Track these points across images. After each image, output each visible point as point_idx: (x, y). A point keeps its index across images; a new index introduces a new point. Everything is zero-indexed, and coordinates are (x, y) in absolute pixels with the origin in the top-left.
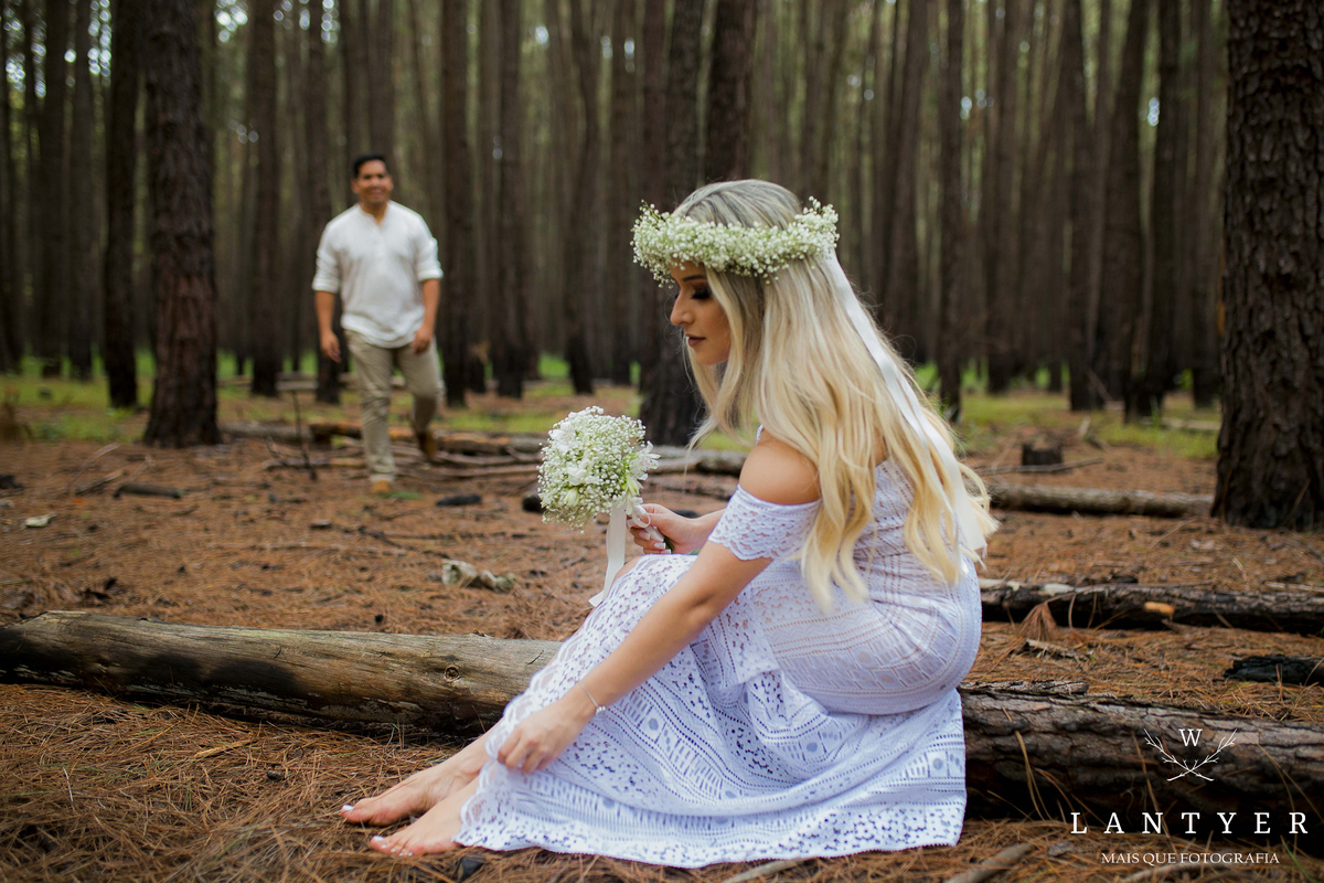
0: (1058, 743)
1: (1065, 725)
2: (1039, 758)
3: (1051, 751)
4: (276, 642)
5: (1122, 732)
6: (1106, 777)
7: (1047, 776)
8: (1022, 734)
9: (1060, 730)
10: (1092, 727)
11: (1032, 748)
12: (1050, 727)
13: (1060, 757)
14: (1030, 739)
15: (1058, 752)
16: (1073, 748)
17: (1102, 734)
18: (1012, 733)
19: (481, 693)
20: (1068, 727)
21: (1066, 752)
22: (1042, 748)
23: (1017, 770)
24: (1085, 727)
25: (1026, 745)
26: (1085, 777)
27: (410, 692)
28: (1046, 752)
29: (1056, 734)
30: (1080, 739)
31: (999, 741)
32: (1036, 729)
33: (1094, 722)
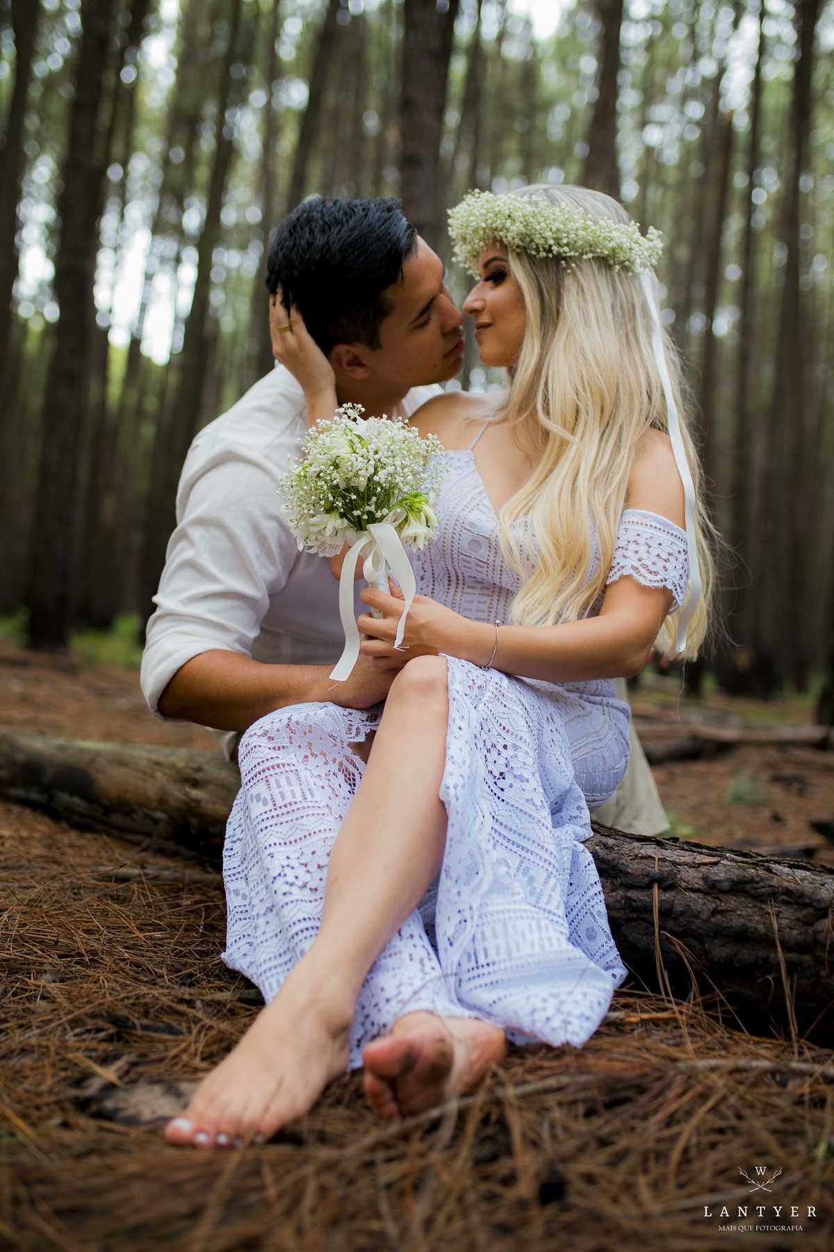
0: (700, 903)
1: (719, 881)
2: (675, 919)
3: (689, 913)
4: (89, 751)
5: (784, 897)
6: (747, 954)
7: (678, 945)
8: (659, 888)
9: (712, 888)
10: (748, 887)
11: (667, 906)
12: (700, 884)
13: (697, 922)
14: (667, 896)
15: (697, 915)
16: (715, 912)
17: (759, 898)
18: (649, 886)
19: (210, 806)
20: (719, 885)
21: (704, 916)
22: (678, 908)
23: (646, 934)
24: (739, 887)
25: (661, 902)
26: (720, 951)
27: (162, 802)
28: (682, 913)
29: (706, 893)
30: (732, 902)
31: (633, 894)
32: (683, 884)
33: (752, 881)
